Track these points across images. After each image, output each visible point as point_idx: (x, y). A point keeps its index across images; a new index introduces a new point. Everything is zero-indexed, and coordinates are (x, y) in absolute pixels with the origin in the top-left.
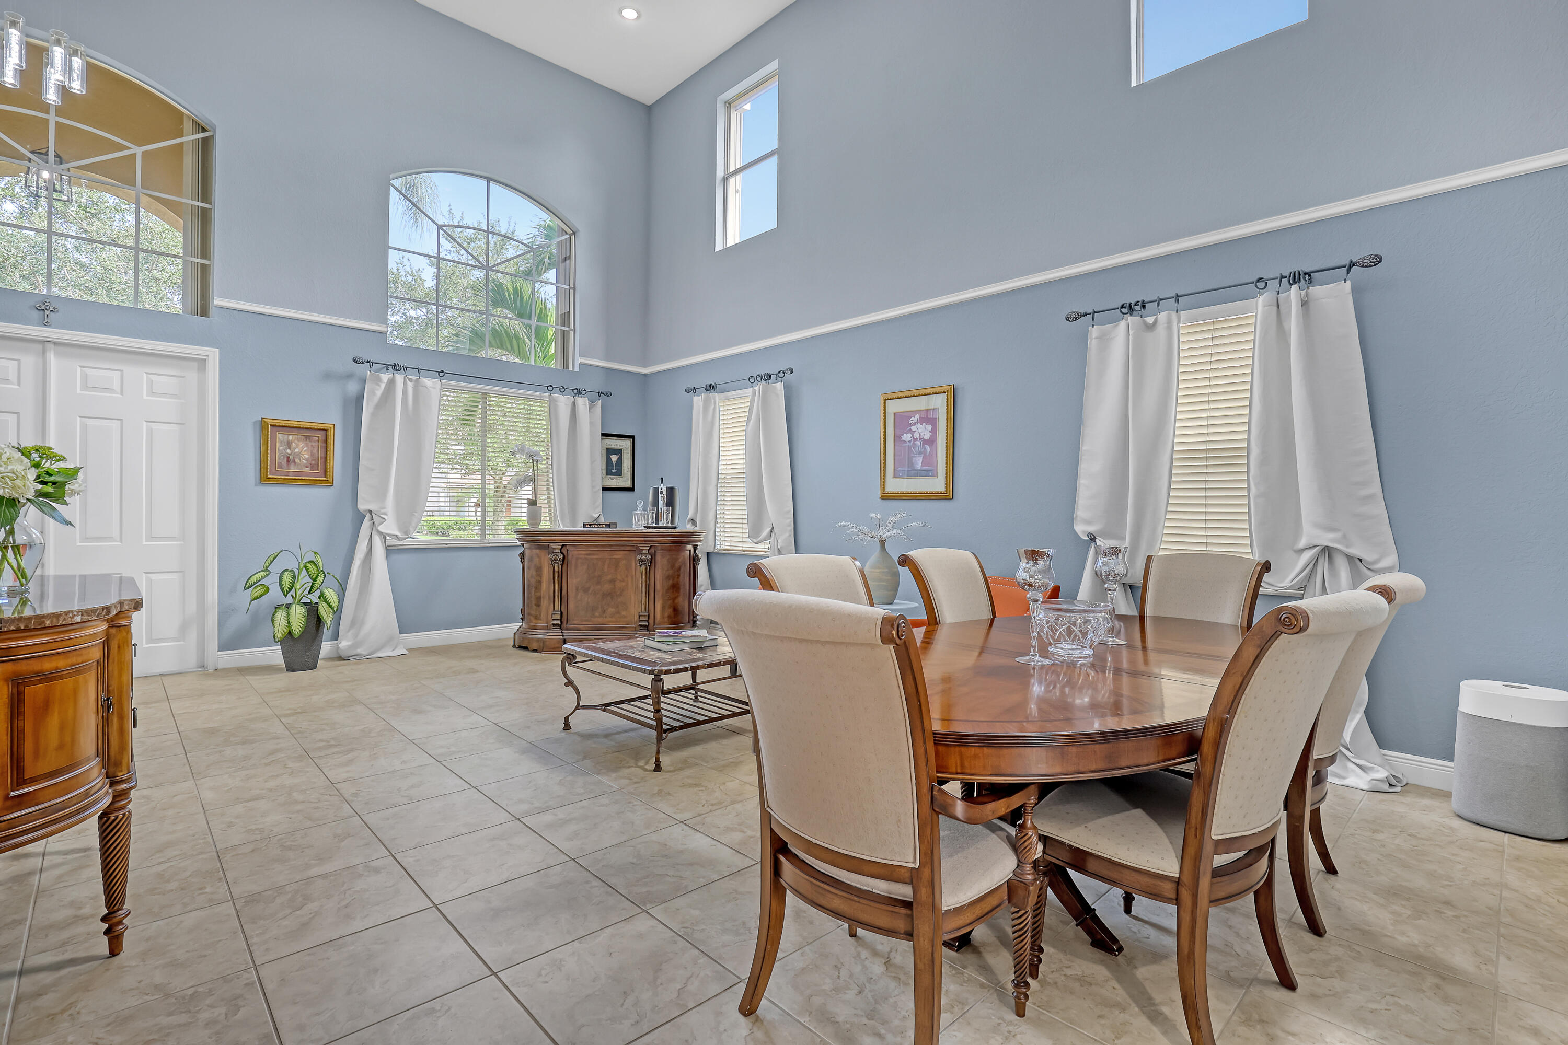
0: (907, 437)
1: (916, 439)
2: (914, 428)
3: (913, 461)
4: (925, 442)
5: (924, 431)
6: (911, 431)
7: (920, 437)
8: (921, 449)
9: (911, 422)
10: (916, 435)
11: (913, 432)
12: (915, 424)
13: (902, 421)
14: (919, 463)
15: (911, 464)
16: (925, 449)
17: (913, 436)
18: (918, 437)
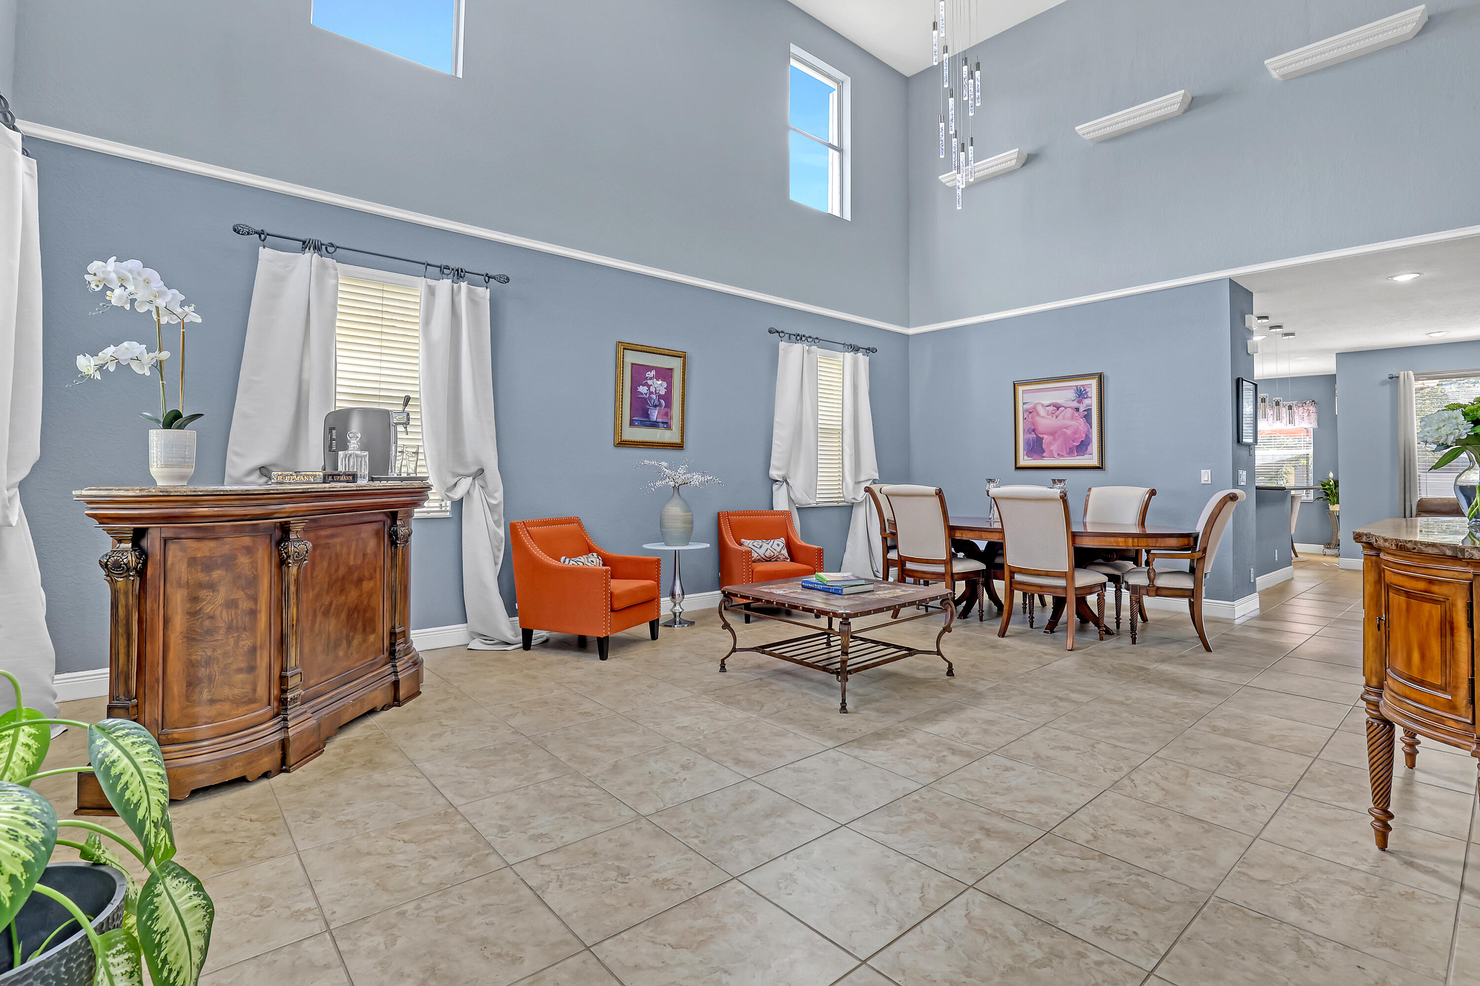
0: (643, 389)
1: (651, 393)
2: (650, 382)
3: (649, 413)
4: (660, 397)
5: (659, 386)
6: (646, 384)
7: (655, 391)
8: (656, 403)
9: (647, 376)
10: (652, 389)
11: (649, 386)
12: (651, 379)
13: (639, 373)
14: (654, 415)
15: (646, 414)
16: (660, 403)
17: (649, 389)
18: (654, 391)
